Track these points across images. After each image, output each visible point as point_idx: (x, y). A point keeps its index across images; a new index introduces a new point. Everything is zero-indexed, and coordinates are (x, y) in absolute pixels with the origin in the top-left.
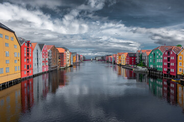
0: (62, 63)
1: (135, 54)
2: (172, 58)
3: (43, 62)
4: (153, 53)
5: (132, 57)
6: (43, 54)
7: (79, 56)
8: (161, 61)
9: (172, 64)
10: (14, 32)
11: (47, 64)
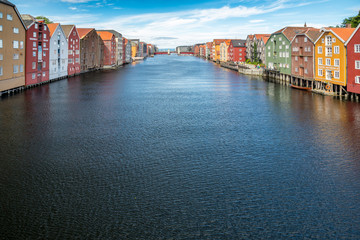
0: (107, 58)
1: (244, 42)
2: (307, 49)
3: (70, 56)
5: (240, 47)
6: (70, 43)
7: (145, 46)
8: (287, 55)
10: (14, 7)
11: (78, 61)
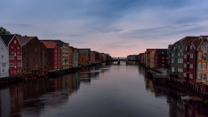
0: (51, 63)
2: (192, 56)
3: (10, 61)
4: (175, 49)
5: (163, 55)
9: (191, 67)
11: (21, 65)
